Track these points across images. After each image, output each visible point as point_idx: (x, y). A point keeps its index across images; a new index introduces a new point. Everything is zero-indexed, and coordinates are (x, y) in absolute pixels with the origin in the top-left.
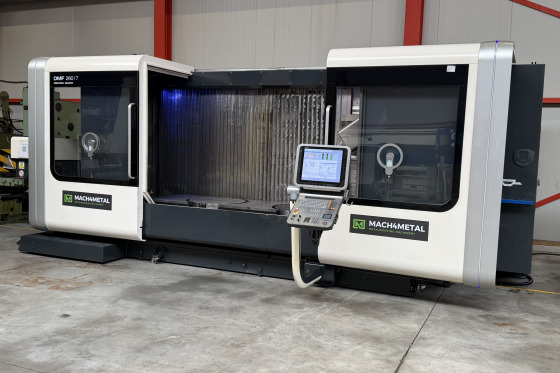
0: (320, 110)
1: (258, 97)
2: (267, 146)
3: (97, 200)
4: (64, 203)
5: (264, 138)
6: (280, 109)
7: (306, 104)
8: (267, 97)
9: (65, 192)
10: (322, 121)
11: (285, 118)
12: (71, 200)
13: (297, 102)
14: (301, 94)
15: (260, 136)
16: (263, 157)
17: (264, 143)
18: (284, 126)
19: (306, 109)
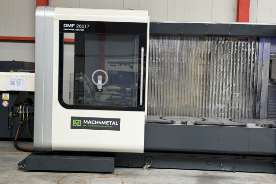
0: (247, 52)
1: (199, 42)
2: (206, 78)
3: (106, 123)
4: (72, 127)
5: (203, 72)
6: (217, 51)
7: (237, 48)
8: (206, 42)
9: (73, 118)
10: (249, 60)
11: (220, 57)
12: (79, 124)
13: (231, 46)
14: (233, 41)
15: (200, 70)
16: (203, 86)
17: (203, 75)
18: (220, 63)
19: (237, 52)
